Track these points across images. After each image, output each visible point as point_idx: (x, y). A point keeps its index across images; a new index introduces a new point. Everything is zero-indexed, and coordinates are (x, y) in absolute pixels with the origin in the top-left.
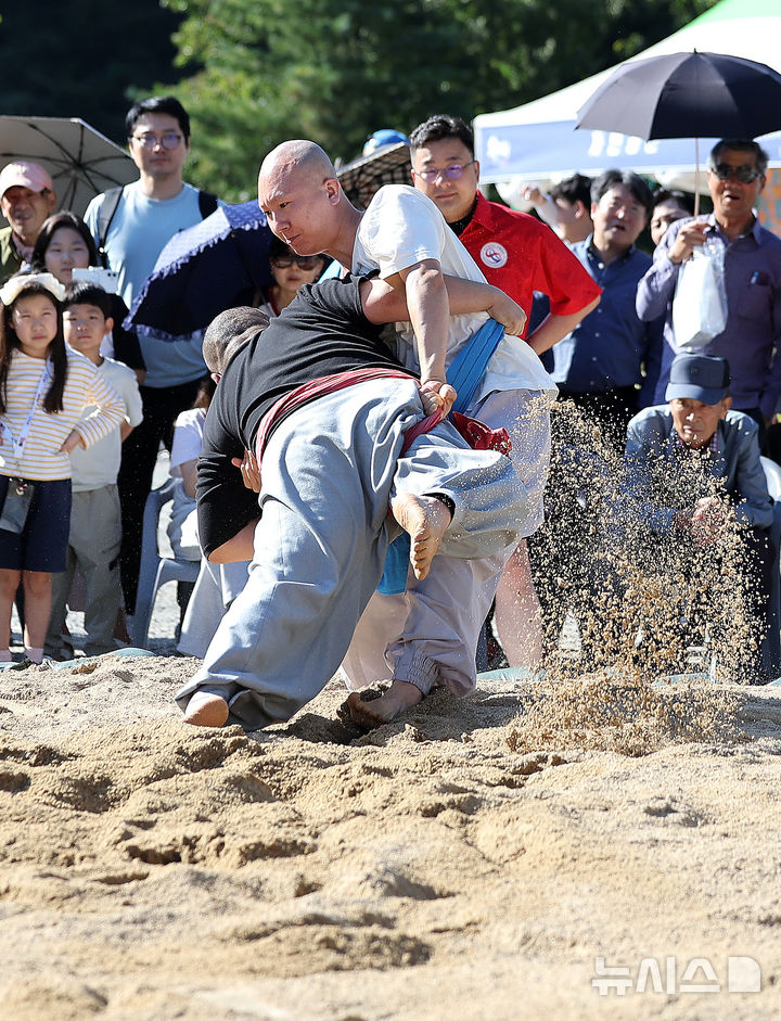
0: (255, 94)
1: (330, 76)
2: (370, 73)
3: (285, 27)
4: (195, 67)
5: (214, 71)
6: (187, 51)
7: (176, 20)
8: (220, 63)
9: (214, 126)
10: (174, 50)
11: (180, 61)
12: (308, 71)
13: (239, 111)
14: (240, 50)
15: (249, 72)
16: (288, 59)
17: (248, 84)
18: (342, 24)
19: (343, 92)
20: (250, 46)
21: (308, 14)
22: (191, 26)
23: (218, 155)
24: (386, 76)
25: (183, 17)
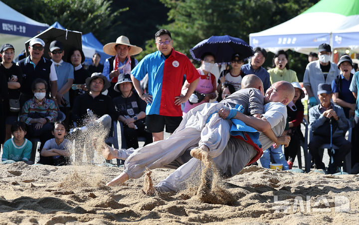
0: (187, 27)
1: (206, 24)
2: (215, 23)
3: (195, 12)
4: (173, 21)
5: (177, 22)
6: (171, 17)
7: (168, 10)
8: (179, 20)
9: (177, 34)
10: (168, 17)
11: (169, 19)
12: (200, 22)
13: (183, 32)
14: (184, 17)
15: (186, 22)
16: (196, 19)
17: (186, 25)
18: (210, 11)
19: (208, 28)
20: (186, 16)
21: (201, 9)
22: (172, 11)
23: (178, 42)
24: (219, 24)
25: (170, 9)
